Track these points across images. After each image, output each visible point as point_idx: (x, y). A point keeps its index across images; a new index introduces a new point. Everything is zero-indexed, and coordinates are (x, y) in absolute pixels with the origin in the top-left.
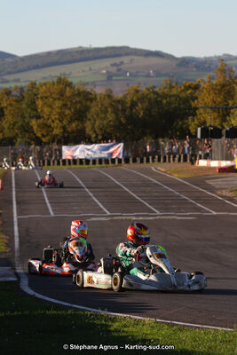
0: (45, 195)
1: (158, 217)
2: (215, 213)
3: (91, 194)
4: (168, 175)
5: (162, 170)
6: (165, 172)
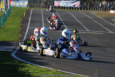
2: (112, 32)
4: (96, 16)
5: (95, 13)
6: (96, 14)
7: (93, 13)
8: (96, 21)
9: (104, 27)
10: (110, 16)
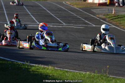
0: (5, 12)
1: (64, 26)
2: (94, 26)
3: (30, 13)
4: (71, 6)
5: (69, 3)
6: (70, 5)
7: (67, 2)
8: (72, 13)
9: (84, 20)
10: (89, 6)
